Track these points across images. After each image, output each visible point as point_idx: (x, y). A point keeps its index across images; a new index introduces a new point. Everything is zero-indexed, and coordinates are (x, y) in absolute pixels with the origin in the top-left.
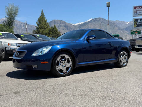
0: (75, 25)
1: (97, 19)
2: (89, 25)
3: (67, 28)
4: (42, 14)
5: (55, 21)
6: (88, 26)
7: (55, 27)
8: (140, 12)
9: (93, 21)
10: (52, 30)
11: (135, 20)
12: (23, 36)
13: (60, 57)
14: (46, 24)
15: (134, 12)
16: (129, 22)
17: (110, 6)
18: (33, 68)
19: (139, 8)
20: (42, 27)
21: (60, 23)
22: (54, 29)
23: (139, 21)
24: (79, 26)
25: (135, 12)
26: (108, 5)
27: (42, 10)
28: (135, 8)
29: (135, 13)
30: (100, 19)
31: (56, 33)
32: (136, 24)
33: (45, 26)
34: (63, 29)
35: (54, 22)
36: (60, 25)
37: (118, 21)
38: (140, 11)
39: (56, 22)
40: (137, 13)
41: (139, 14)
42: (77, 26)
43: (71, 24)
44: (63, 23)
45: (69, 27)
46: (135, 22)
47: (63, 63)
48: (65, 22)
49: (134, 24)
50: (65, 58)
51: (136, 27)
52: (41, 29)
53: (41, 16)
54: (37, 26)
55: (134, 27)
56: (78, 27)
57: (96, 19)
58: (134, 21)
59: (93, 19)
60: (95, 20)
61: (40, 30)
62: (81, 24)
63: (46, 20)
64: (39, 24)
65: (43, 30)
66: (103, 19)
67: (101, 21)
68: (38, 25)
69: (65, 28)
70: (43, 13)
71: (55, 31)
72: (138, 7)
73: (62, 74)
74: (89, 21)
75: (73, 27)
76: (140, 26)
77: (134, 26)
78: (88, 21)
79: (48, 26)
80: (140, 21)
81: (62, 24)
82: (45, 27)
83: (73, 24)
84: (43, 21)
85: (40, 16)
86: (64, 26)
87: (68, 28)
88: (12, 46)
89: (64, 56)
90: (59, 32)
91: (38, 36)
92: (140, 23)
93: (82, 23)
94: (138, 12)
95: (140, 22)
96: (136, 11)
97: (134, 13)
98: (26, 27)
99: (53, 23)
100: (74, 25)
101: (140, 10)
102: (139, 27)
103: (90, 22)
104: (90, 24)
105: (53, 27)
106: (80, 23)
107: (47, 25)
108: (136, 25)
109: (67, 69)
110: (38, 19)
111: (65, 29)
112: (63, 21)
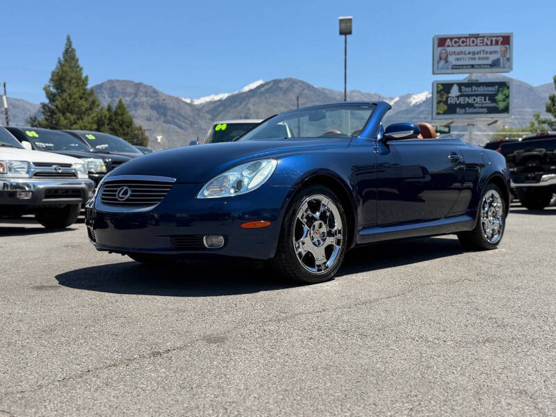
0: (197, 102)
1: (281, 85)
2: (249, 105)
3: (165, 116)
4: (69, 55)
5: (116, 84)
6: (249, 109)
7: (121, 106)
8: (458, 59)
9: (267, 91)
10: (110, 119)
11: (441, 87)
12: (37, 136)
13: (305, 206)
14: (85, 95)
15: (437, 59)
16: (397, 99)
17: (350, 33)
18: (205, 248)
19: (456, 42)
20: (68, 105)
21: (136, 95)
22: (120, 118)
23: (455, 92)
24: (212, 106)
25: (441, 58)
26: (346, 29)
27: (69, 39)
28: (442, 42)
29: (441, 62)
30: (292, 83)
31: (129, 130)
32: (446, 102)
33: (82, 102)
34: (149, 119)
35: (111, 87)
36: (136, 100)
37: (359, 92)
38: (458, 54)
39: (119, 88)
40: (447, 62)
41: (456, 67)
42: (203, 106)
43: (178, 100)
44: (146, 94)
45: (174, 110)
46: (441, 96)
47: (317, 227)
48: (155, 92)
49: (439, 102)
50: (322, 209)
51: (445, 113)
52: (64, 114)
53: (66, 60)
54: (47, 101)
55: (438, 114)
56: (207, 112)
57: (276, 82)
58: (438, 92)
59: (267, 84)
60: (273, 88)
61: (62, 118)
62: (220, 100)
63: (87, 77)
64: (54, 95)
65: (73, 117)
66: (302, 82)
67: (296, 90)
68: (52, 97)
69: (157, 116)
70: (73, 50)
71: (121, 126)
72: (451, 39)
73: (314, 271)
74: (251, 91)
75: (188, 111)
76: (458, 110)
77: (437, 109)
78: (246, 89)
79: (94, 102)
80: (460, 90)
81: (144, 99)
82: (79, 107)
83: (188, 101)
84: (74, 81)
85: (59, 62)
86: (153, 107)
87: (169, 113)
88: (10, 175)
89: (319, 202)
90: (140, 129)
91: (91, 137)
92: (458, 97)
93: (224, 96)
94: (452, 59)
95: (458, 94)
96: (444, 56)
97: (438, 62)
98: (6, 106)
99: (106, 92)
100: (190, 105)
101: (458, 49)
102: (454, 112)
103: (253, 92)
104: (253, 100)
105: (114, 109)
106: (217, 98)
107: (91, 99)
108: (446, 107)
109: (329, 250)
110: (53, 74)
111: (157, 119)
112: (145, 86)
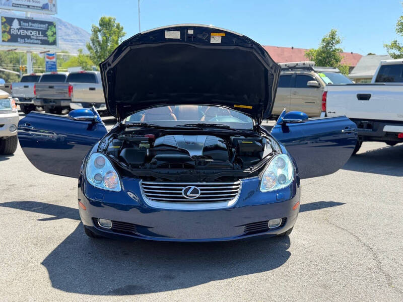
11: (4, 20)
18: (268, 229)
23: (16, 25)
32: (9, 32)
41: (15, 5)
46: (5, 27)
49: (4, 32)
51: (9, 41)
55: (3, 41)
58: (2, 23)
76: (19, 39)
77: (3, 37)
80: (20, 24)
92: (19, 29)
95: (19, 27)
102: (16, 41)
108: (9, 37)
